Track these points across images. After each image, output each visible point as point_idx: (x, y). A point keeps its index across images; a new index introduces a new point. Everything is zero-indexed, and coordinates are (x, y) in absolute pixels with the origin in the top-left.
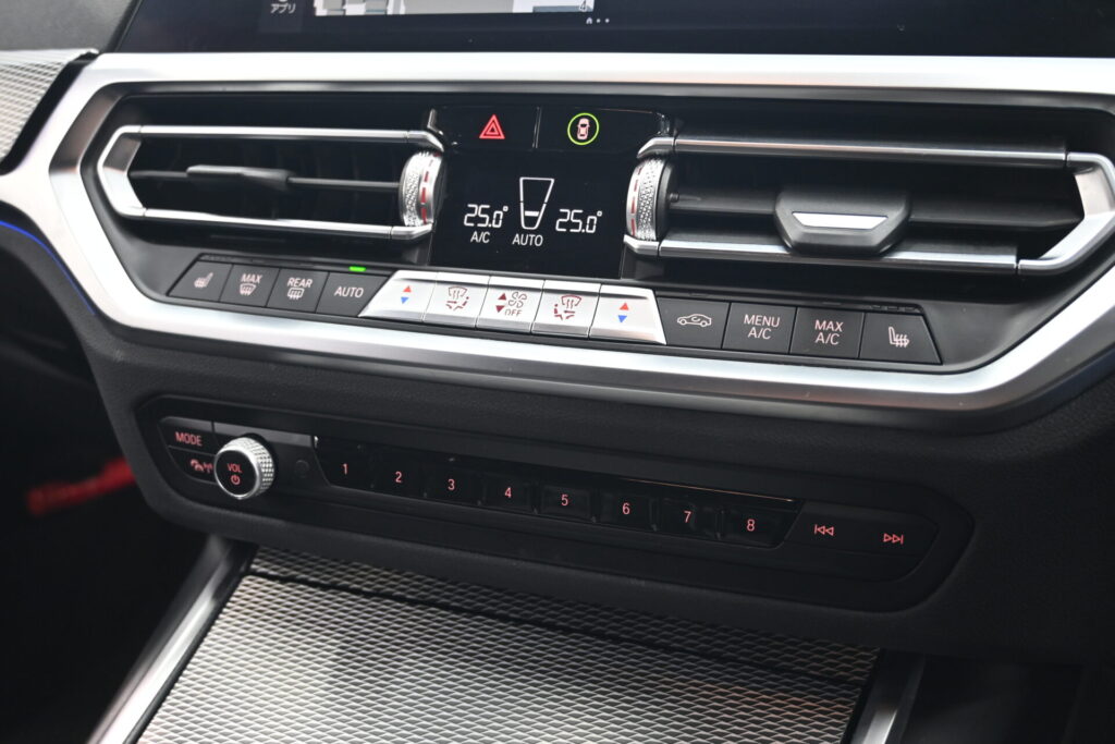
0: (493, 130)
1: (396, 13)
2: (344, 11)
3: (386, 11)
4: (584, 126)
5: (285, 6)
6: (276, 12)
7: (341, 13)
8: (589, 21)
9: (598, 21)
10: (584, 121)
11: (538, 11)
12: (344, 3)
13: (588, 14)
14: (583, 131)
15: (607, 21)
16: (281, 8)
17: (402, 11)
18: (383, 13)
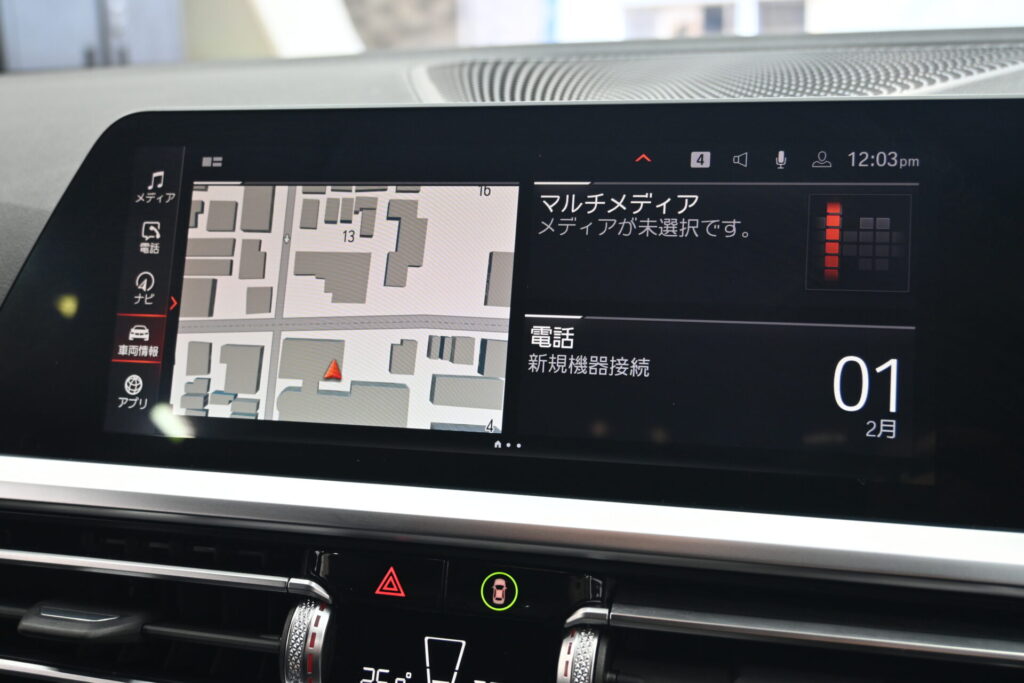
0: (390, 585)
1: (268, 419)
2: (207, 411)
3: (257, 415)
4: (500, 587)
5: (136, 400)
6: (125, 406)
7: (203, 414)
8: (498, 444)
9: (508, 445)
10: (500, 582)
11: (437, 428)
12: (205, 403)
13: (495, 437)
14: (499, 594)
15: (519, 446)
16: (130, 403)
17: (276, 417)
18: (253, 418)
